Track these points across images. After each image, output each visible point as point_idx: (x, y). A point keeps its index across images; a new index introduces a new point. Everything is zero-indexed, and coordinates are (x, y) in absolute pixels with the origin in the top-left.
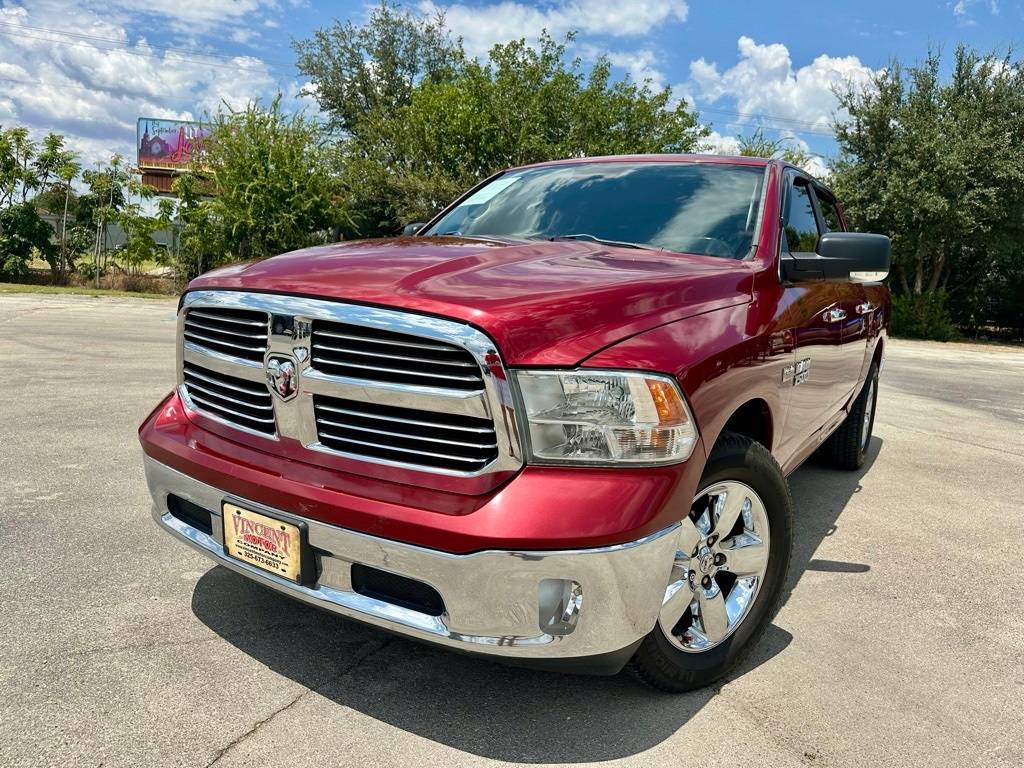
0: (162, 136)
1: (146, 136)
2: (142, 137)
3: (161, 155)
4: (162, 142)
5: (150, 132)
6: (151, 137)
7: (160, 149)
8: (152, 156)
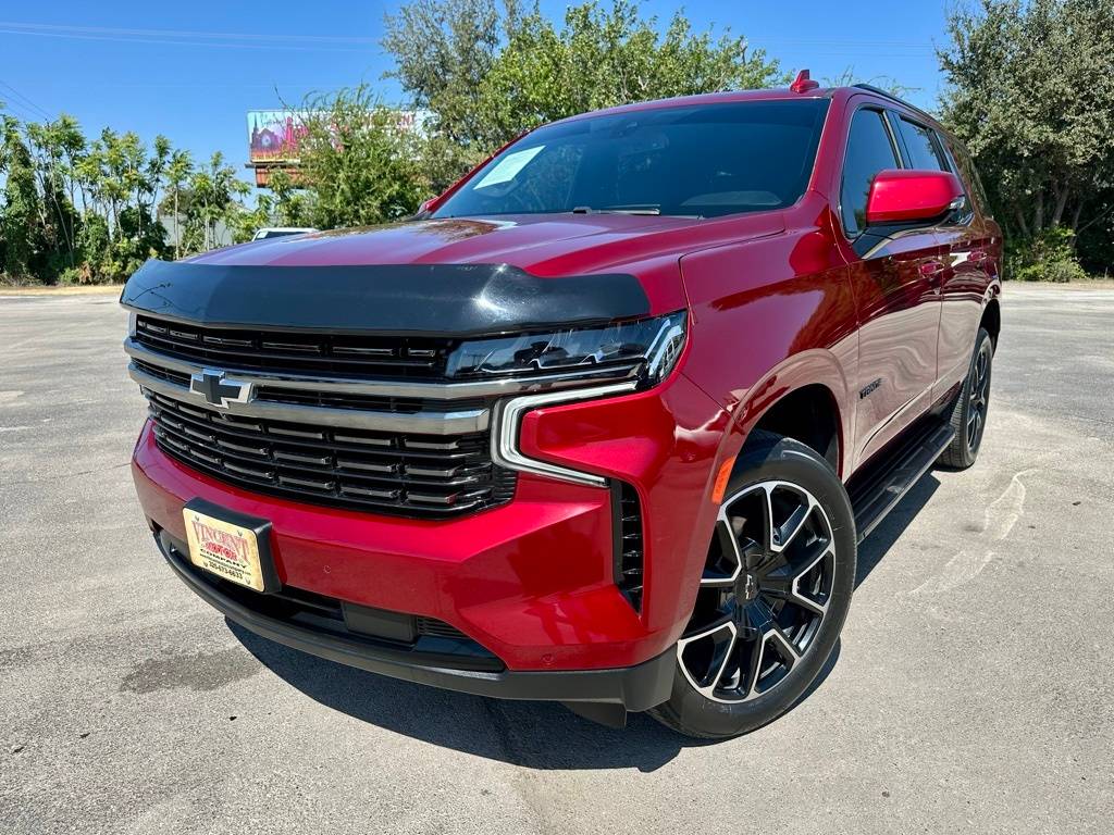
0: (271, 128)
1: (256, 129)
2: (251, 131)
3: (272, 147)
4: (271, 134)
5: (259, 126)
6: (261, 130)
7: (270, 141)
8: (262, 149)
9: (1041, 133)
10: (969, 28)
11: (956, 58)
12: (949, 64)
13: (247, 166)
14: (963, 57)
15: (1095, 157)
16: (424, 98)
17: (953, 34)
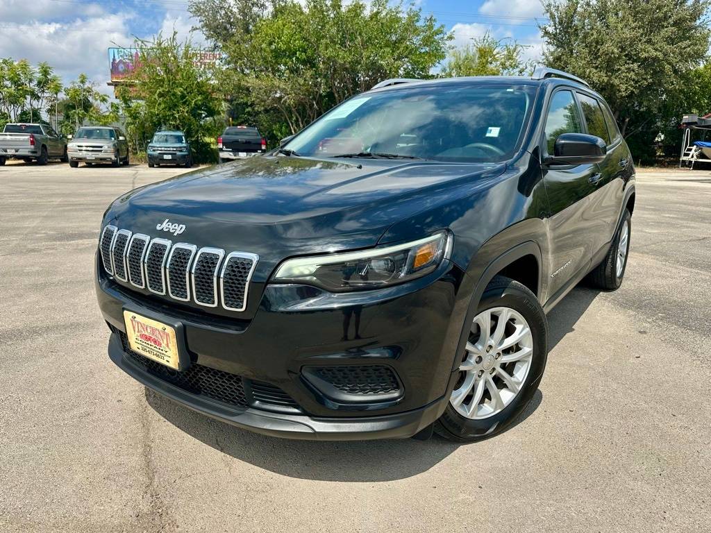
0: (124, 59)
1: (114, 60)
2: (111, 61)
3: (126, 71)
4: (124, 63)
5: (116, 57)
6: (117, 61)
7: (124, 68)
8: (119, 73)
9: (600, 77)
10: (557, 10)
11: (551, 29)
12: (546, 33)
13: (109, 84)
14: (556, 29)
15: (632, 92)
16: (220, 44)
17: (548, 15)
